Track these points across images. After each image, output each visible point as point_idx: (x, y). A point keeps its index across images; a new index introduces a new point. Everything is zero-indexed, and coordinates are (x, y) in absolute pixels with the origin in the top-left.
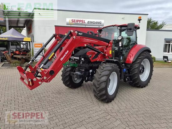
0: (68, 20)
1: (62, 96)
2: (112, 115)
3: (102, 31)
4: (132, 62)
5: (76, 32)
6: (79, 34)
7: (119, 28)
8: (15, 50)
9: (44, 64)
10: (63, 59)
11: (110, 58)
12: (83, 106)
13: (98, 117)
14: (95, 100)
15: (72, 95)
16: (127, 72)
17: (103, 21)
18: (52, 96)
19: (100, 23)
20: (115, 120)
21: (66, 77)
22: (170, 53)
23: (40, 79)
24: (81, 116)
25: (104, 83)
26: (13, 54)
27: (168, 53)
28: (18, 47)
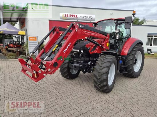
0: (62, 15)
1: (61, 87)
2: (115, 105)
3: (97, 25)
4: (127, 54)
5: (78, 24)
6: (81, 26)
7: (115, 22)
8: (9, 43)
9: (48, 56)
10: (66, 51)
11: (107, 50)
12: (85, 97)
13: (102, 108)
14: (94, 90)
15: (71, 86)
16: (122, 63)
17: (94, 16)
18: (52, 87)
19: (91, 18)
20: (119, 110)
21: (64, 69)
22: (152, 46)
23: (45, 71)
24: (85, 107)
25: (105, 74)
26: (7, 47)
27: (151, 46)
28: (11, 40)
